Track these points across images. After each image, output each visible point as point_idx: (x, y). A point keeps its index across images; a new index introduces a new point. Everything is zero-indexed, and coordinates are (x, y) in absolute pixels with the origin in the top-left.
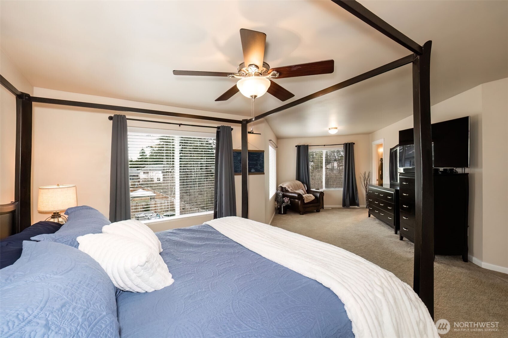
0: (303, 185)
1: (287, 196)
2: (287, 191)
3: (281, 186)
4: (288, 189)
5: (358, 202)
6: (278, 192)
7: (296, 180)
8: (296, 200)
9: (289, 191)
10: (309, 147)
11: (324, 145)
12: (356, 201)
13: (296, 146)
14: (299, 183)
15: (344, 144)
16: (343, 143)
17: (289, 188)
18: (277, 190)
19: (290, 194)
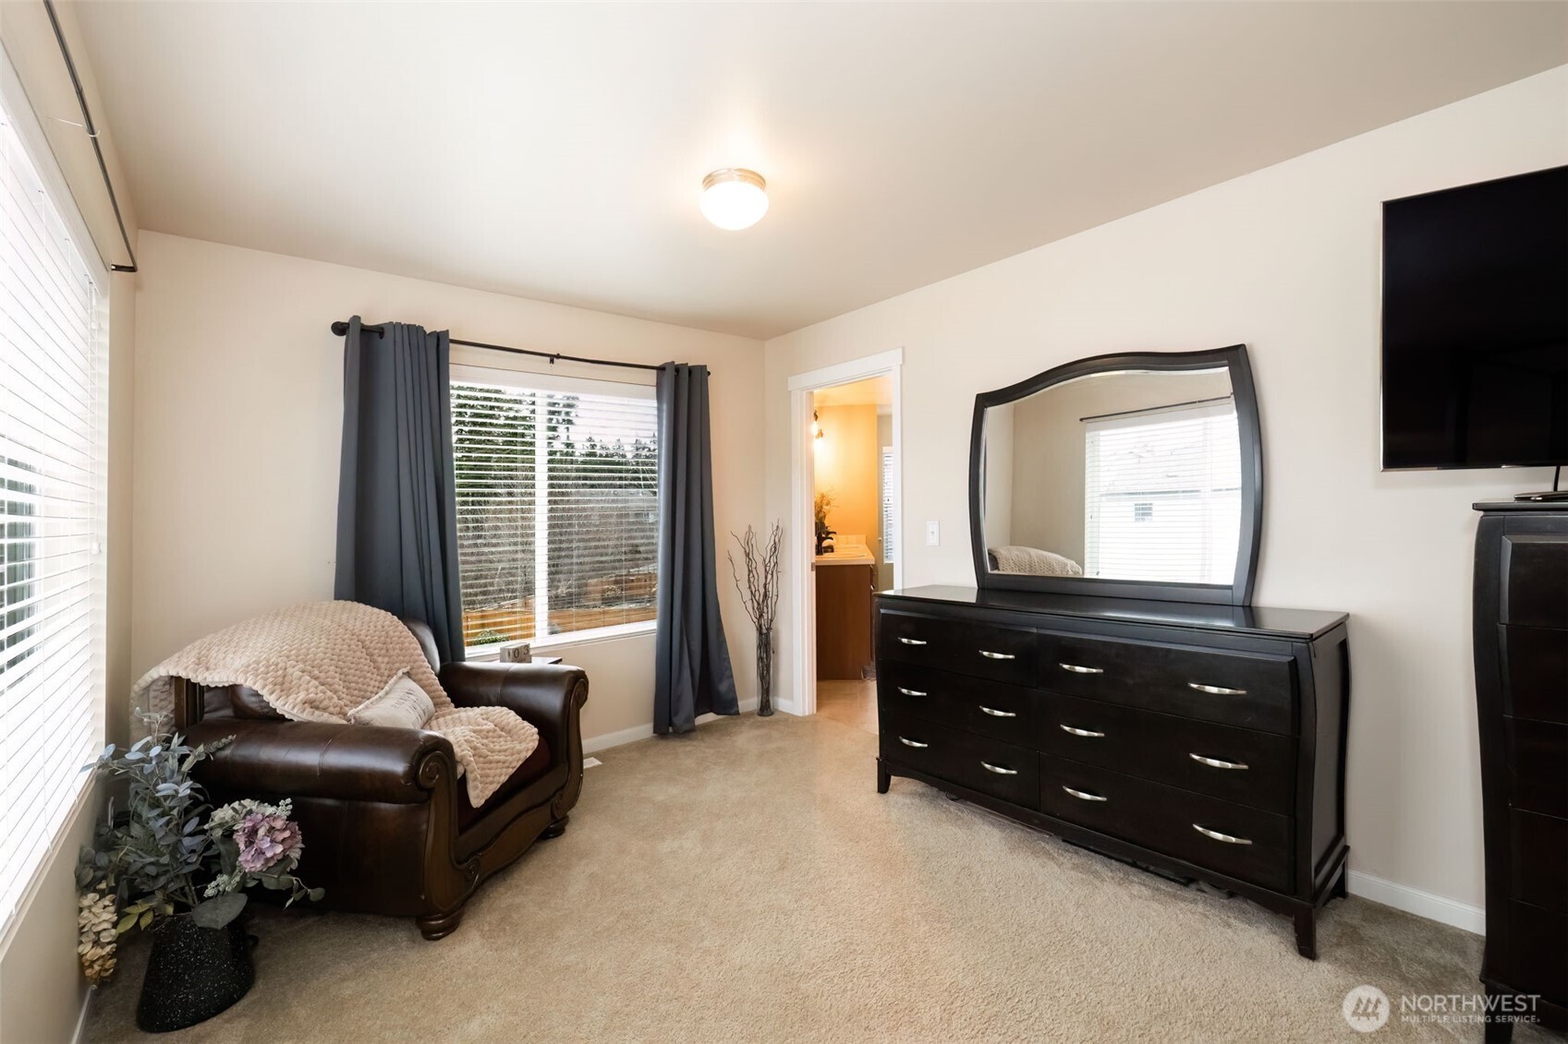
0: (414, 634)
1: (264, 785)
2: (267, 723)
3: (176, 680)
4: (265, 693)
5: (732, 688)
6: (134, 754)
7: (338, 596)
8: (383, 806)
9: (282, 719)
10: (455, 353)
11: (553, 358)
12: (723, 687)
13: (339, 329)
14: (375, 621)
15: (661, 369)
16: (657, 364)
17: (283, 686)
18: (119, 731)
19: (310, 758)
